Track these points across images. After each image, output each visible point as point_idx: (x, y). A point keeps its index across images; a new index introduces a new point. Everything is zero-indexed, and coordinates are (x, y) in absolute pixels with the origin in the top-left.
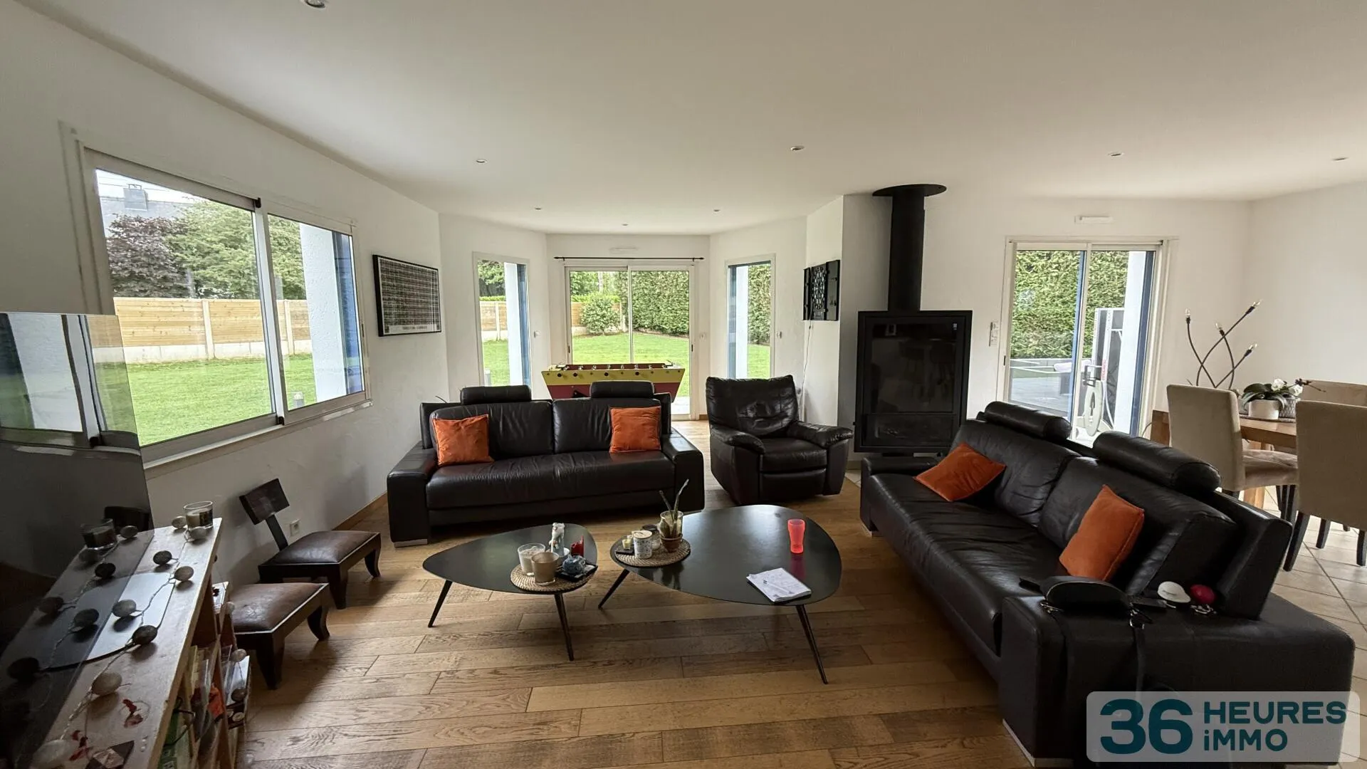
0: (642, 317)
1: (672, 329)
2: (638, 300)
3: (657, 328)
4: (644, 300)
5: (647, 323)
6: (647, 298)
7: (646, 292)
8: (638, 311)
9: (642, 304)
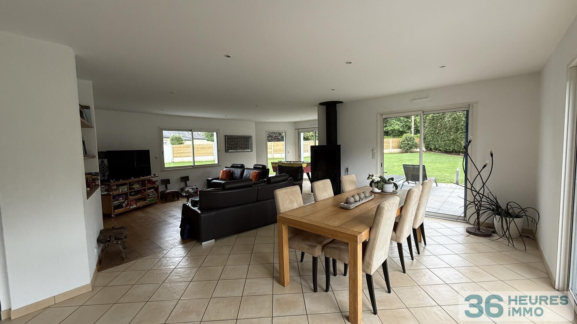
0: (431, 144)
1: (444, 150)
2: (429, 136)
3: (438, 149)
4: (432, 136)
5: (433, 147)
6: (433, 135)
7: (432, 132)
8: (429, 141)
9: (431, 138)
